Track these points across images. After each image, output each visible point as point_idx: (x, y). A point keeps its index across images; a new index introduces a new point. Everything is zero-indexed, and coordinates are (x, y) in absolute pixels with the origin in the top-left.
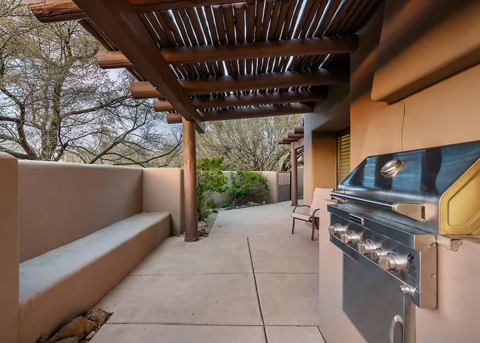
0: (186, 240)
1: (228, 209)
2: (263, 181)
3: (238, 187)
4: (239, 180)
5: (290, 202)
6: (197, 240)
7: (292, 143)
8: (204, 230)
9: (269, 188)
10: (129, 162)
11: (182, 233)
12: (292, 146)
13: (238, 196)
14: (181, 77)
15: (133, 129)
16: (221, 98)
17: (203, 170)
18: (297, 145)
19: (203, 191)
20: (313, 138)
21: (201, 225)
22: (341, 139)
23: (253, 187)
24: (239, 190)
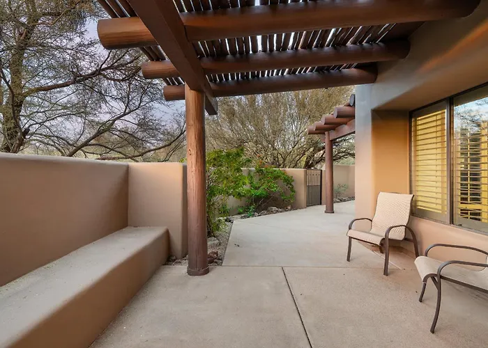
0: (190, 273)
1: (245, 217)
2: (289, 181)
3: (257, 188)
4: (258, 179)
5: (323, 208)
6: (207, 272)
7: (326, 133)
8: (217, 253)
9: (295, 189)
10: (117, 155)
11: (184, 257)
12: (326, 136)
13: (257, 199)
14: (182, 10)
15: (125, 114)
16: (243, 57)
17: (214, 165)
18: (333, 135)
19: (214, 195)
20: (374, 119)
21: (211, 242)
22: (416, 121)
23: (276, 188)
24: (258, 192)
